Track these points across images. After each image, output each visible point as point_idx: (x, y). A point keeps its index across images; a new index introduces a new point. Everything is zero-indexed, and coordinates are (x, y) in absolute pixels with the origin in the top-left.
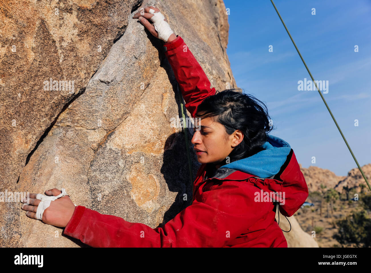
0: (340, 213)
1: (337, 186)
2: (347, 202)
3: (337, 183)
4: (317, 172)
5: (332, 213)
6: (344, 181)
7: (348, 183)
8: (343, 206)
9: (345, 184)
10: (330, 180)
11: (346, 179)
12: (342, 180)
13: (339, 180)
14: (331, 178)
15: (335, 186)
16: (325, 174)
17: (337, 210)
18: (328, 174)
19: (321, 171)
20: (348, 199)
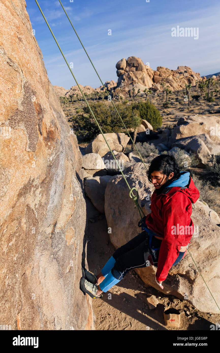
0: (69, 108)
1: (66, 94)
2: (71, 102)
3: (66, 93)
4: (57, 88)
5: (66, 108)
6: (69, 92)
7: (71, 93)
8: (70, 105)
9: (69, 93)
10: (63, 92)
11: (70, 91)
12: (68, 91)
13: (67, 92)
14: (63, 91)
15: (65, 94)
16: (60, 89)
17: (68, 107)
18: (62, 89)
19: (59, 88)
20: (71, 101)
